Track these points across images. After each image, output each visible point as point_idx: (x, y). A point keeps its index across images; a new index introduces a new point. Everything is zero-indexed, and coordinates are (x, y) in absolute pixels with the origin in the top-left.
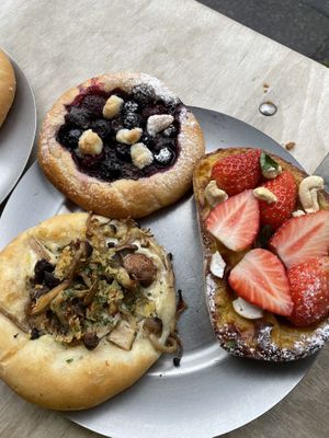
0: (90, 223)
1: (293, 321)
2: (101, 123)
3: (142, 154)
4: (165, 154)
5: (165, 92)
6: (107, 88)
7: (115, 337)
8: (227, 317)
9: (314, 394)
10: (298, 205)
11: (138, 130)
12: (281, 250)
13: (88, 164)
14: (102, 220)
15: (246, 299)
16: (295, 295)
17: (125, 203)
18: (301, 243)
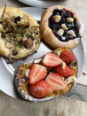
3: (61, 32)
4: (64, 38)
5: (81, 32)
6: (74, 16)
7: (8, 43)
8: (24, 69)
11: (67, 29)
12: (49, 76)
14: (38, 30)
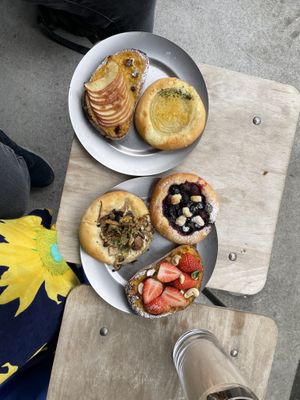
0: (145, 216)
1: (145, 306)
2: (187, 198)
3: (181, 221)
4: (186, 229)
5: (213, 217)
6: (203, 193)
7: (111, 248)
8: (136, 283)
9: (126, 318)
10: (186, 290)
11: (190, 215)
12: (166, 292)
13: (167, 202)
14: (149, 219)
15: (144, 288)
16: (152, 302)
17: (158, 225)
18: (171, 297)
